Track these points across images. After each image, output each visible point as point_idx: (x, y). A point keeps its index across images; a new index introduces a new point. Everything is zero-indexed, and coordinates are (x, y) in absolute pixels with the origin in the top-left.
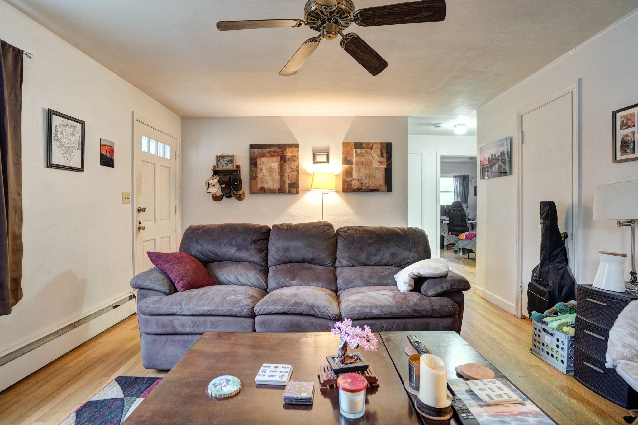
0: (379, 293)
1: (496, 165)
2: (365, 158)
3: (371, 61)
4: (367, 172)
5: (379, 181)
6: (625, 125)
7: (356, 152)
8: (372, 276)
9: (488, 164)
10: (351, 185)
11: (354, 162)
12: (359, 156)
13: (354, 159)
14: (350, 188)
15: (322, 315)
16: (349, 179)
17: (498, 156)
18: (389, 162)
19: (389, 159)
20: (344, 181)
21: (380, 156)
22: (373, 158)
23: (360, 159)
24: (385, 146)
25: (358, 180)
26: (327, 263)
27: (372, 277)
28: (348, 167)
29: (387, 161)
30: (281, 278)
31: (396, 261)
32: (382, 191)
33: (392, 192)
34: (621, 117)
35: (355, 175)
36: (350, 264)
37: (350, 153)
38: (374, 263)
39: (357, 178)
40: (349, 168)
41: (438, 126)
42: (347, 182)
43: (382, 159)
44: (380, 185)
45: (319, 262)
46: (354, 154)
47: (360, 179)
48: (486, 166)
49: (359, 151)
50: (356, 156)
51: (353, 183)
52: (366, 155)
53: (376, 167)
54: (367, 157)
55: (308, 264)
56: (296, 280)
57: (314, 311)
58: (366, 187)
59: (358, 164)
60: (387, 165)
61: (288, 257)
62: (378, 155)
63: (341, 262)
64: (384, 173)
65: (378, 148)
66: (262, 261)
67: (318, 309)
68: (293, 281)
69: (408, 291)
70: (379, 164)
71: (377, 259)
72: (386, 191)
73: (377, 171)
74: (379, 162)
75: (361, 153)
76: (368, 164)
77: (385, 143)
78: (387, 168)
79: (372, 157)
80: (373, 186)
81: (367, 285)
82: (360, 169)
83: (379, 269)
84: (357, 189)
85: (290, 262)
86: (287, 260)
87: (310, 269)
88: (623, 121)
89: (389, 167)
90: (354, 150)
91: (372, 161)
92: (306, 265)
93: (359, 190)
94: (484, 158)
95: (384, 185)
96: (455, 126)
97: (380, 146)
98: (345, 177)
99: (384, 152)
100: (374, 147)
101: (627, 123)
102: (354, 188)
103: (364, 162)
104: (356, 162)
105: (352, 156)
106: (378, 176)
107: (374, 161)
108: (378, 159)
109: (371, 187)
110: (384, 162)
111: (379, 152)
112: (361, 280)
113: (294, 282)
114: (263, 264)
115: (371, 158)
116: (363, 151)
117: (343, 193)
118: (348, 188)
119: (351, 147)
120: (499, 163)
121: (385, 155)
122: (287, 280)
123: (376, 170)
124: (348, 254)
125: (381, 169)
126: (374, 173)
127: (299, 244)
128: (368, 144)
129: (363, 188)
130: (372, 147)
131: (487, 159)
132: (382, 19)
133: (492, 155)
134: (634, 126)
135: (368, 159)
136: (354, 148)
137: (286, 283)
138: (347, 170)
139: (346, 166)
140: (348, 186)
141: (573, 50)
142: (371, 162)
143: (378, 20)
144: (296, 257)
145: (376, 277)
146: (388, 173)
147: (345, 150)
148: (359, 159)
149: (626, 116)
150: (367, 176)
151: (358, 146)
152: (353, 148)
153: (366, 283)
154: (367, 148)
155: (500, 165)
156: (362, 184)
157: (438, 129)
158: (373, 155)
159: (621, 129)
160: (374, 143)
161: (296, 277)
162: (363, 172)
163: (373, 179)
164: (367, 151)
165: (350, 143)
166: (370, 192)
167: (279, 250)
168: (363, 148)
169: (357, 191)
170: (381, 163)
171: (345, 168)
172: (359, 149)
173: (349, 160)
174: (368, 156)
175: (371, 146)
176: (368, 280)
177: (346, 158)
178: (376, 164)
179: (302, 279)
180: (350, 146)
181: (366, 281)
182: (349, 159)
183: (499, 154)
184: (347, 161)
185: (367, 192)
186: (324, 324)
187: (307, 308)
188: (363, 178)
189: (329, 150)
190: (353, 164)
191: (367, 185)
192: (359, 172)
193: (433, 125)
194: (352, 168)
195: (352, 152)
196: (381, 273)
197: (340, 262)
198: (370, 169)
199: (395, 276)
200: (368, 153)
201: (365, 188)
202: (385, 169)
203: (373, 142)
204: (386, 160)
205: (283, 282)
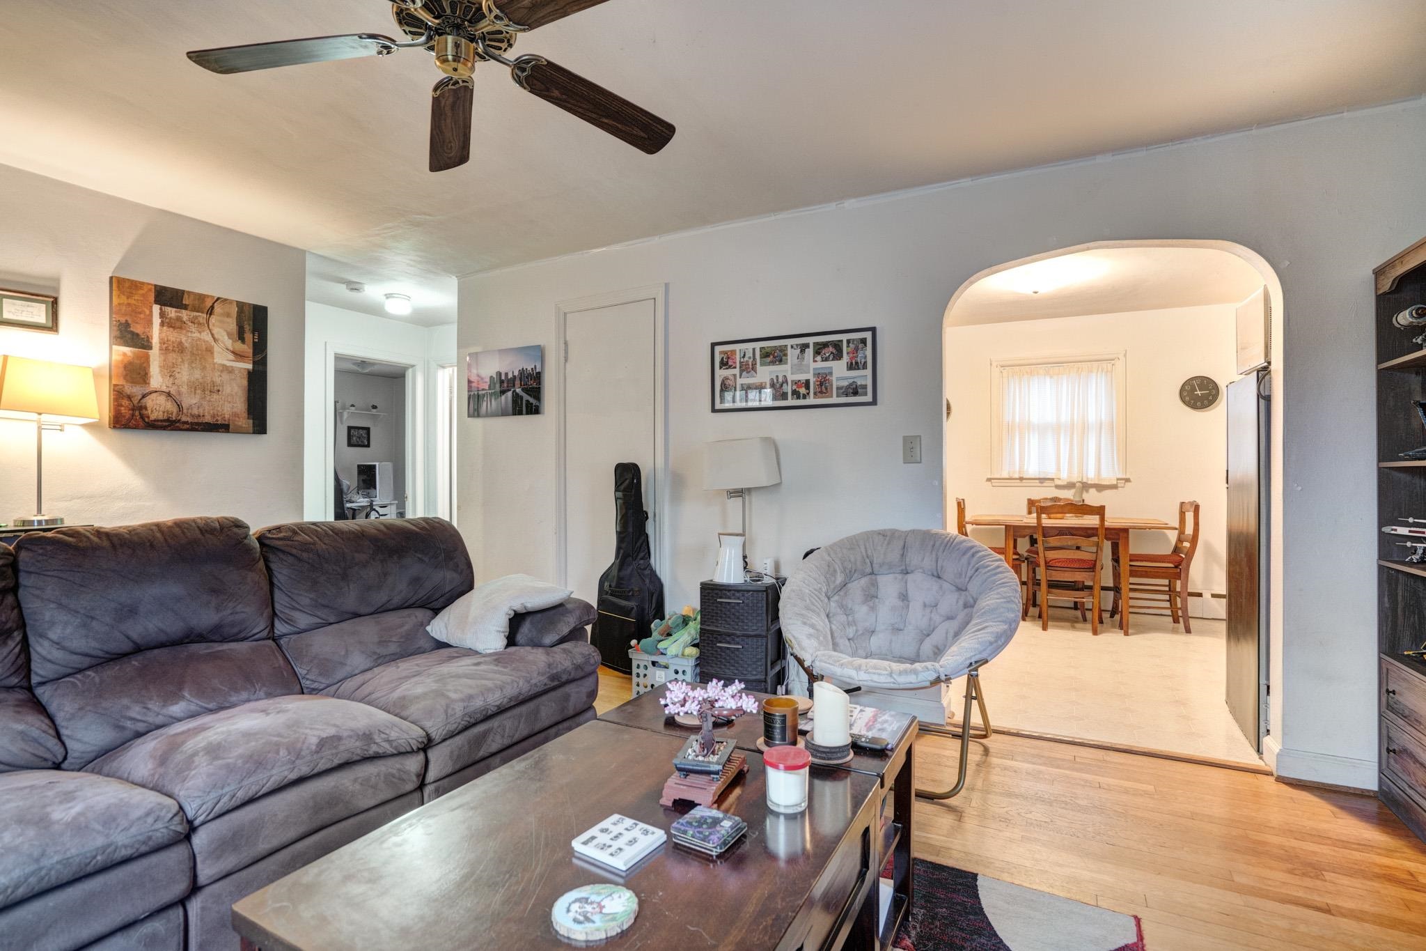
0: (459, 664)
1: (510, 394)
2: (190, 334)
3: (450, 142)
4: (197, 374)
5: (233, 401)
6: (724, 364)
7: (162, 315)
8: (383, 639)
9: (490, 389)
10: (146, 408)
11: (155, 341)
12: (171, 326)
13: (156, 333)
14: (142, 417)
15: (396, 748)
16: (136, 391)
17: (514, 377)
18: (259, 357)
19: (260, 349)
20: (119, 395)
21: (236, 336)
22: (215, 340)
23: (176, 335)
24: (248, 313)
25: (169, 394)
26: (255, 631)
27: (385, 641)
28: (134, 353)
29: (254, 354)
30: (128, 708)
31: (420, 596)
32: (239, 431)
33: (265, 433)
34: (721, 353)
35: (157, 379)
36: (319, 621)
37: (140, 313)
38: (376, 607)
39: (164, 389)
40: (137, 356)
41: (357, 286)
42: (129, 398)
43: (239, 346)
44: (236, 415)
45: (235, 630)
46: (156, 320)
47: (173, 392)
48: (484, 392)
49: (172, 312)
50: (162, 324)
51: (150, 402)
52: (193, 328)
53: (224, 366)
54: (196, 335)
55: (203, 645)
56: (184, 697)
57: (377, 743)
58: (193, 416)
59: (167, 349)
60: (254, 363)
61: (135, 636)
62: (229, 335)
63: (291, 620)
64: (245, 382)
65: (228, 315)
66: (12, 670)
67: (383, 736)
68: (172, 704)
69: (503, 647)
70: (231, 357)
71: (380, 598)
72: (251, 430)
73: (225, 376)
74: (233, 352)
75: (179, 319)
76: (202, 354)
77: (250, 304)
78: (253, 369)
79: (212, 335)
80: (213, 416)
81: (379, 661)
82: (174, 365)
83: (392, 619)
84: (164, 421)
85: (138, 649)
86: (126, 646)
87: (214, 656)
88: (722, 359)
89: (261, 368)
90: (156, 309)
91: (213, 347)
92: (201, 648)
93: (170, 425)
94: (478, 376)
95: (246, 415)
96: (388, 296)
97: (235, 310)
98: (121, 382)
99: (247, 328)
100: (218, 309)
101: (727, 363)
102: (153, 417)
103: (186, 345)
104: (162, 342)
105: (149, 322)
106: (227, 389)
107: (216, 349)
108: (229, 343)
109: (208, 419)
110: (247, 355)
111: (233, 326)
112: (363, 652)
113: (177, 709)
114: (17, 680)
115: (208, 338)
116: (185, 315)
117: (112, 432)
118: (133, 415)
119: (143, 295)
120: (514, 391)
121: (249, 336)
122: (150, 706)
123: (222, 371)
124: (312, 596)
125: (236, 372)
126: (217, 380)
127: (174, 589)
128: (202, 297)
129: (184, 419)
130: (212, 307)
131: (488, 380)
132: (564, 97)
133: (499, 374)
134: (735, 368)
135: (200, 339)
136: (156, 302)
137: (151, 719)
138: (130, 363)
139: (127, 350)
140: (133, 410)
141: (657, 238)
142: (210, 350)
143: (556, 93)
144: (162, 630)
145: (394, 639)
146: (257, 383)
147: (124, 299)
148: (173, 335)
149: (725, 353)
150: (194, 387)
151: (168, 297)
152: (152, 298)
153: (375, 657)
154: (195, 309)
155: (517, 394)
156: (179, 407)
157: (354, 295)
158: (216, 331)
159: (721, 368)
160: (218, 299)
161: (180, 689)
162: (185, 374)
163: (215, 396)
164: (196, 317)
165: (143, 283)
166: (203, 430)
167: (93, 618)
168: (185, 307)
169: (164, 428)
170: (239, 356)
171: (125, 354)
172: (171, 306)
173: (138, 335)
174: (200, 332)
175: (209, 304)
176: (378, 651)
177: (127, 324)
178: (222, 357)
179: (201, 692)
180: (141, 292)
181: (375, 653)
182: (138, 329)
183: (516, 373)
184: (126, 333)
185: (197, 430)
186: (394, 771)
187: (358, 744)
188: (184, 389)
189: (57, 289)
190: (151, 348)
191: (195, 411)
192: (170, 371)
193: (344, 283)
194: (147, 359)
195: (148, 312)
196: (402, 626)
197: (289, 621)
198: (204, 368)
199: (428, 628)
200: (199, 324)
201: (189, 420)
202: (249, 373)
203: (217, 295)
204: (251, 351)
205: (139, 717)
